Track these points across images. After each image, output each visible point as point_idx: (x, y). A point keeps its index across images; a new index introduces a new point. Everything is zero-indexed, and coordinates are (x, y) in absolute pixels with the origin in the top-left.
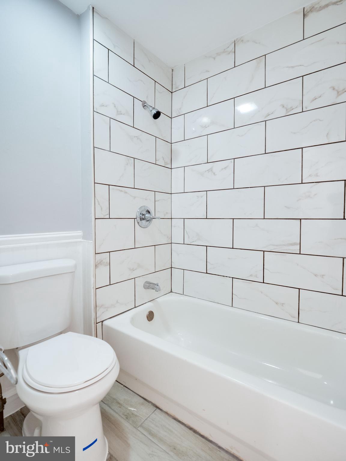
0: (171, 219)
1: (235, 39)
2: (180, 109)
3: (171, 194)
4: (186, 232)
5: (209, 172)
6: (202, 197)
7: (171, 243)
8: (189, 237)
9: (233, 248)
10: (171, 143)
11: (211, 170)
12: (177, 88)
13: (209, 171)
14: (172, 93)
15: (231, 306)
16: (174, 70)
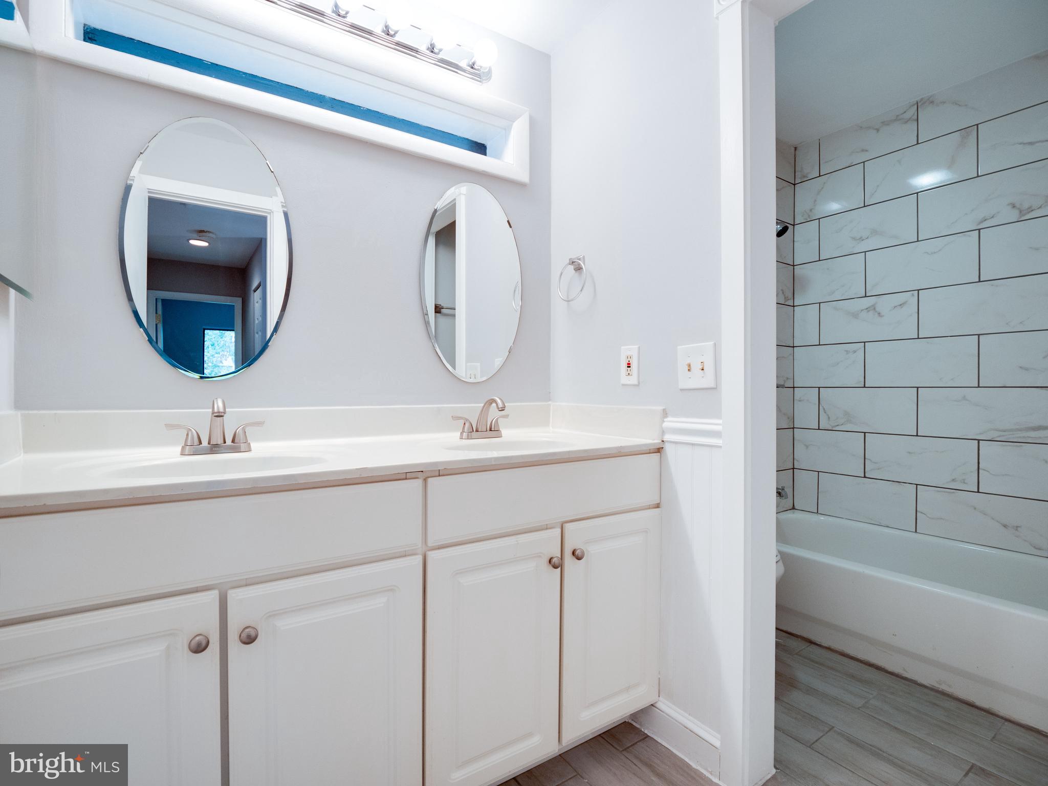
0: (794, 387)
1: (918, 99)
2: (811, 210)
3: (793, 347)
4: (824, 409)
5: (868, 311)
6: (855, 352)
7: (793, 428)
8: (829, 418)
9: (917, 436)
10: (794, 266)
11: (873, 308)
12: (804, 177)
13: (869, 309)
14: (794, 185)
15: (914, 531)
16: (797, 149)
